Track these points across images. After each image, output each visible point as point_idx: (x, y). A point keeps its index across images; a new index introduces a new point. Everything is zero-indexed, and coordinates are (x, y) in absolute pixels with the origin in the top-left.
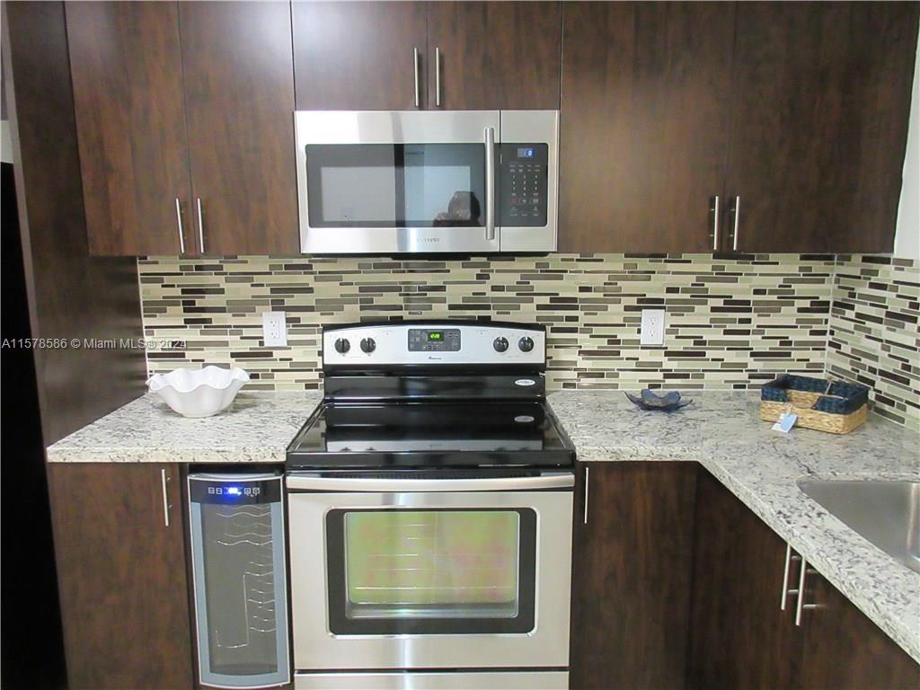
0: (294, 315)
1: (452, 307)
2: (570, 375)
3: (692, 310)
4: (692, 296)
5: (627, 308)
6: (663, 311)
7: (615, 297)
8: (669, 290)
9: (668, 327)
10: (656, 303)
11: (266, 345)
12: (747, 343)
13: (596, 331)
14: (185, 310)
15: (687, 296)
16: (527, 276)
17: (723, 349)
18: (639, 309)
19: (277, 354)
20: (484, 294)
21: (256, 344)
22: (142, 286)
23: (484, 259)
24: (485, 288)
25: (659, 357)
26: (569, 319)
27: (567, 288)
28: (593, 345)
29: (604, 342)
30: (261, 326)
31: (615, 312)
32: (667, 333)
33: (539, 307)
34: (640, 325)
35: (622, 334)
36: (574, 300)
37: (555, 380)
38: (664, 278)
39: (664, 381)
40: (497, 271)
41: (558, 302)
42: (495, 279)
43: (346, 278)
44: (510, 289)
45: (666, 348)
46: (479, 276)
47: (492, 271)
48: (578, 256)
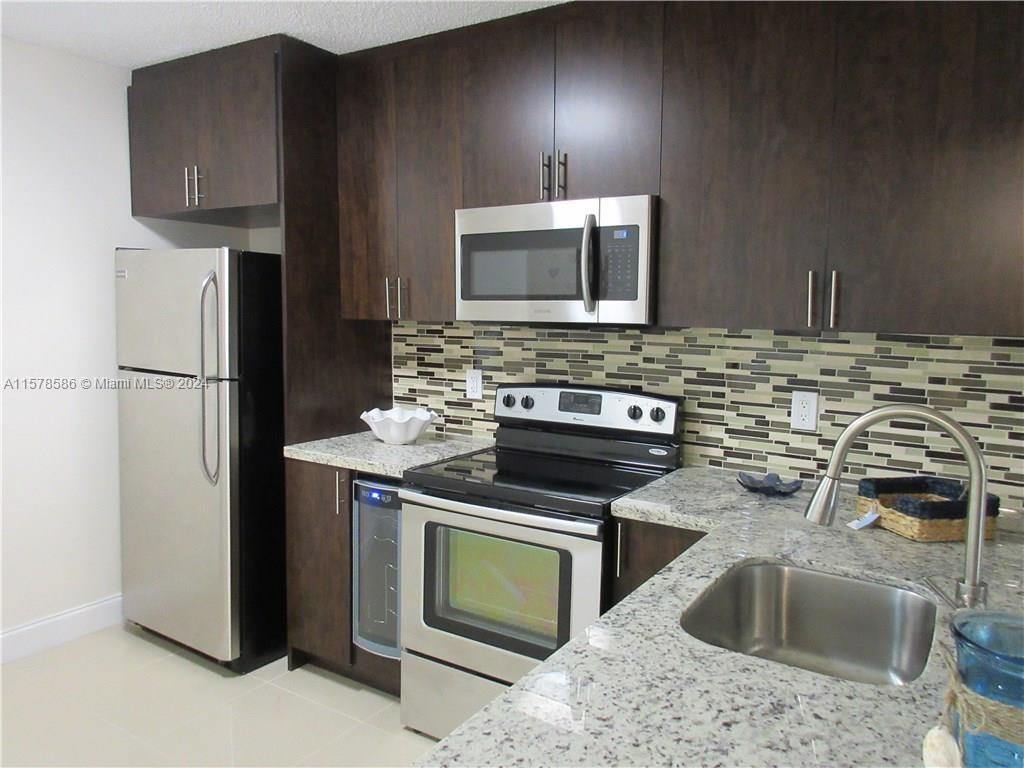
0: (488, 373)
1: (609, 375)
2: (718, 453)
3: (852, 396)
4: (851, 380)
5: (776, 388)
6: (816, 394)
7: (764, 375)
8: (824, 372)
9: (823, 412)
10: (809, 385)
11: (468, 397)
12: (922, 439)
13: (743, 409)
14: (419, 365)
15: (845, 380)
16: (675, 350)
17: (890, 443)
18: (790, 390)
19: (476, 405)
20: (637, 364)
21: (460, 395)
22: (394, 344)
23: (637, 332)
24: (638, 359)
25: (811, 444)
26: (716, 395)
27: (714, 364)
28: (740, 424)
29: (751, 422)
30: (465, 381)
31: (763, 392)
32: (821, 419)
33: (687, 381)
34: (790, 408)
35: (772, 416)
36: (722, 376)
37: (702, 456)
38: (817, 358)
39: (818, 472)
40: (649, 344)
41: (705, 378)
42: (647, 351)
43: (527, 344)
44: (660, 361)
45: (820, 435)
46: (632, 348)
47: (644, 343)
48: (725, 331)
